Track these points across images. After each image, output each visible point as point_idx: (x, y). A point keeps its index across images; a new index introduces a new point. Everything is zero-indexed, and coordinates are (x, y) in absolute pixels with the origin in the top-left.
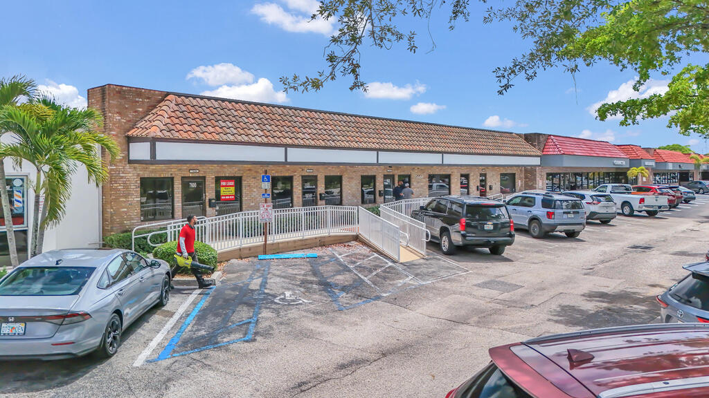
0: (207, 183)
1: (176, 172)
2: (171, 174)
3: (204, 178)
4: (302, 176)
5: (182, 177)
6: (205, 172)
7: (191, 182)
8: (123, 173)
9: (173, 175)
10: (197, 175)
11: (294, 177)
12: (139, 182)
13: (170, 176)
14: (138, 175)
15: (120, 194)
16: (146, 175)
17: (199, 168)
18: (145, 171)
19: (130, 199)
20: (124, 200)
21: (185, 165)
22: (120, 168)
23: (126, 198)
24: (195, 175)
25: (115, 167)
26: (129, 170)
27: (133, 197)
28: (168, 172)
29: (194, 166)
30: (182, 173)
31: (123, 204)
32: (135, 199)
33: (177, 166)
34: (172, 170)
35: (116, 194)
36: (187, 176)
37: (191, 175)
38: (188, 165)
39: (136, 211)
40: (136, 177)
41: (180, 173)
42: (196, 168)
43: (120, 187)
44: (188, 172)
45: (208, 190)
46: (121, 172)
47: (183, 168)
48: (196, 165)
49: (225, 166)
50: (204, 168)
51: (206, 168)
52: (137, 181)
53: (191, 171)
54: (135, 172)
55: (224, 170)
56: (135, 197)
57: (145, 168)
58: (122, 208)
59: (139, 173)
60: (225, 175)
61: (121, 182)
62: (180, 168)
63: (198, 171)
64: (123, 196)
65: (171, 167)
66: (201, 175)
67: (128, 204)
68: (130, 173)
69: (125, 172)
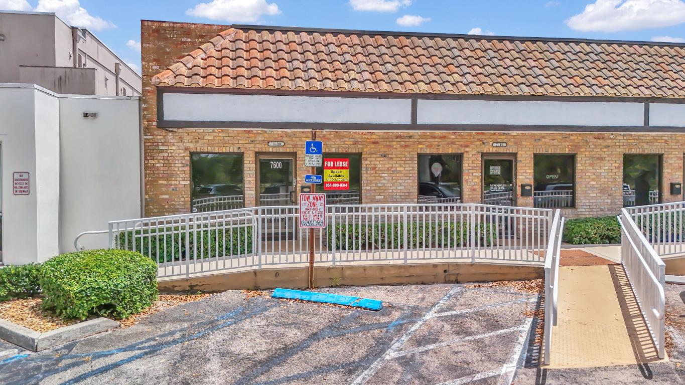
0: (298, 162)
1: (247, 145)
2: (239, 148)
3: (294, 154)
4: (483, 154)
5: (256, 153)
6: (295, 146)
7: (273, 160)
8: (163, 145)
9: (242, 150)
10: (281, 150)
11: (465, 155)
12: (187, 158)
13: (236, 150)
14: (186, 149)
15: (158, 174)
16: (198, 148)
17: (285, 139)
18: (197, 142)
19: (173, 182)
20: (165, 182)
21: (260, 136)
22: (159, 137)
23: (167, 180)
24: (278, 151)
25: (151, 137)
26: (172, 141)
27: (178, 179)
28: (234, 144)
29: (277, 136)
30: (257, 145)
31: (164, 189)
32: (181, 182)
33: (247, 135)
34: (240, 142)
35: (154, 174)
36: (264, 151)
37: (271, 150)
38: (266, 135)
39: (182, 199)
40: (183, 152)
41: (253, 145)
42: (279, 139)
43: (158, 165)
44: (266, 146)
45: (300, 172)
46: (160, 144)
47: (257, 139)
48: (279, 135)
49: (329, 136)
50: (294, 139)
51: (297, 139)
52: (184, 156)
53: (271, 144)
54: (182, 144)
55: (328, 143)
56: (181, 179)
57: (196, 139)
58: (162, 195)
59: (186, 145)
60: (329, 150)
61: (159, 158)
62: (253, 139)
63: (282, 144)
64: (163, 178)
65: (239, 138)
66: (288, 150)
67: (171, 189)
68: (173, 145)
69: (166, 144)
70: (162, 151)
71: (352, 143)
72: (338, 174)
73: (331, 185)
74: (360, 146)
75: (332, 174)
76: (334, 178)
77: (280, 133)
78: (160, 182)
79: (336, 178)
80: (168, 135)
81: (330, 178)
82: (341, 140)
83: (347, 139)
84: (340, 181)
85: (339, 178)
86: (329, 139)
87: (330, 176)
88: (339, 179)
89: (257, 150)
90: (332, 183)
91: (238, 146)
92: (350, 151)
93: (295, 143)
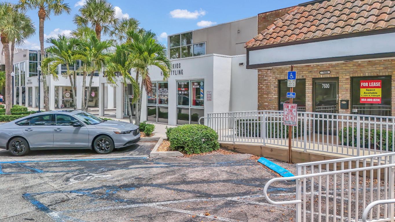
0: (340, 84)
1: (307, 74)
2: (303, 76)
3: (337, 78)
5: (313, 79)
6: (338, 73)
7: (324, 83)
8: (266, 77)
9: (305, 77)
10: (328, 76)
12: (277, 83)
13: (301, 78)
14: (276, 78)
15: (264, 92)
16: (282, 77)
17: (331, 69)
18: (281, 74)
19: (270, 96)
20: (266, 96)
21: (315, 68)
22: (264, 73)
23: (267, 95)
24: (326, 77)
25: (261, 73)
26: (270, 74)
27: (272, 94)
28: (300, 74)
29: (325, 67)
30: (314, 74)
31: (266, 100)
32: (274, 96)
33: (307, 68)
34: (304, 72)
35: (262, 92)
36: (317, 77)
37: (322, 76)
38: (319, 67)
39: (274, 105)
40: (274, 80)
41: (311, 74)
42: (327, 69)
43: (264, 87)
44: (319, 74)
45: (341, 90)
46: (265, 76)
47: (313, 70)
48: (327, 67)
49: (364, 65)
50: (337, 68)
51: (339, 68)
52: (275, 82)
53: (322, 73)
54: (274, 76)
55: (362, 69)
56: (274, 94)
57: (281, 72)
58: (265, 102)
59: (276, 76)
60: (363, 74)
61: (264, 83)
62: (310, 70)
63: (329, 72)
64: (265, 94)
65: (303, 70)
66: (333, 76)
67: (269, 100)
68: (271, 76)
69: (267, 76)
70: (265, 80)
71: (382, 68)
72: (372, 92)
73: (365, 100)
74: (389, 70)
75: (367, 92)
76: (368, 95)
77: (328, 65)
78: (264, 96)
79: (370, 95)
80: (268, 71)
81: (365, 94)
82: (373, 67)
83: (378, 66)
84: (374, 97)
85: (373, 94)
86: (363, 67)
87: (365, 93)
88: (373, 96)
89: (313, 77)
90: (367, 98)
91: (302, 75)
92: (381, 74)
93: (337, 71)
